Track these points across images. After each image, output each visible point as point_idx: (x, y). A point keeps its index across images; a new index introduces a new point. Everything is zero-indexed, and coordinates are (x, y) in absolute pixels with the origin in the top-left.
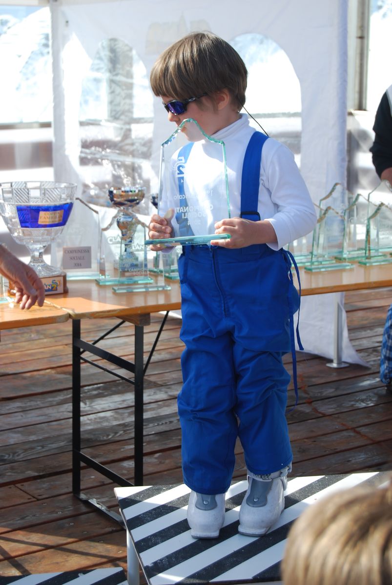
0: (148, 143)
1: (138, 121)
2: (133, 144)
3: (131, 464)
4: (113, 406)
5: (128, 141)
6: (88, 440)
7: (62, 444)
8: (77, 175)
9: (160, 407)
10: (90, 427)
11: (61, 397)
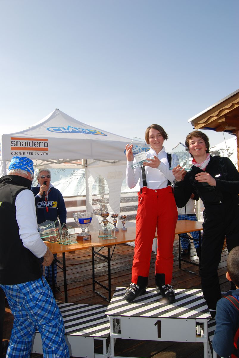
0: (108, 200)
2: (104, 200)
3: (107, 282)
4: (102, 266)
6: (96, 275)
9: (114, 266)
10: (97, 272)
11: (89, 264)
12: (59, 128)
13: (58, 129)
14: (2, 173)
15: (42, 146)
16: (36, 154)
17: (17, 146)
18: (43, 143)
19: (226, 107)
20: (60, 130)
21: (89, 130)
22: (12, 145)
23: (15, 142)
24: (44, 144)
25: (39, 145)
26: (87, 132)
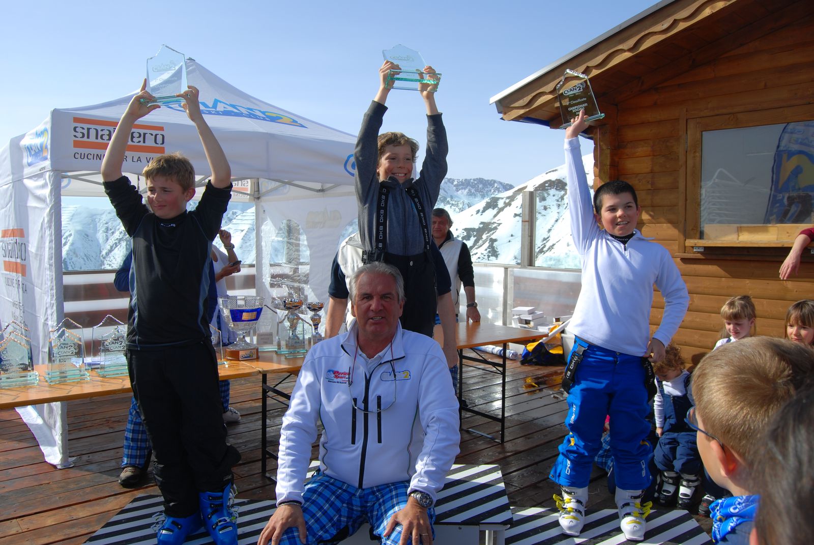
0: (307, 276)
1: (302, 264)
2: (299, 276)
5: (297, 274)
6: (271, 441)
7: (257, 444)
8: (269, 292)
10: (273, 434)
11: (255, 417)
14: (51, 200)
15: (150, 142)
16: (135, 159)
17: (88, 137)
18: (152, 135)
21: (263, 113)
22: (75, 136)
23: (83, 129)
24: (154, 136)
25: (141, 139)
26: (259, 116)
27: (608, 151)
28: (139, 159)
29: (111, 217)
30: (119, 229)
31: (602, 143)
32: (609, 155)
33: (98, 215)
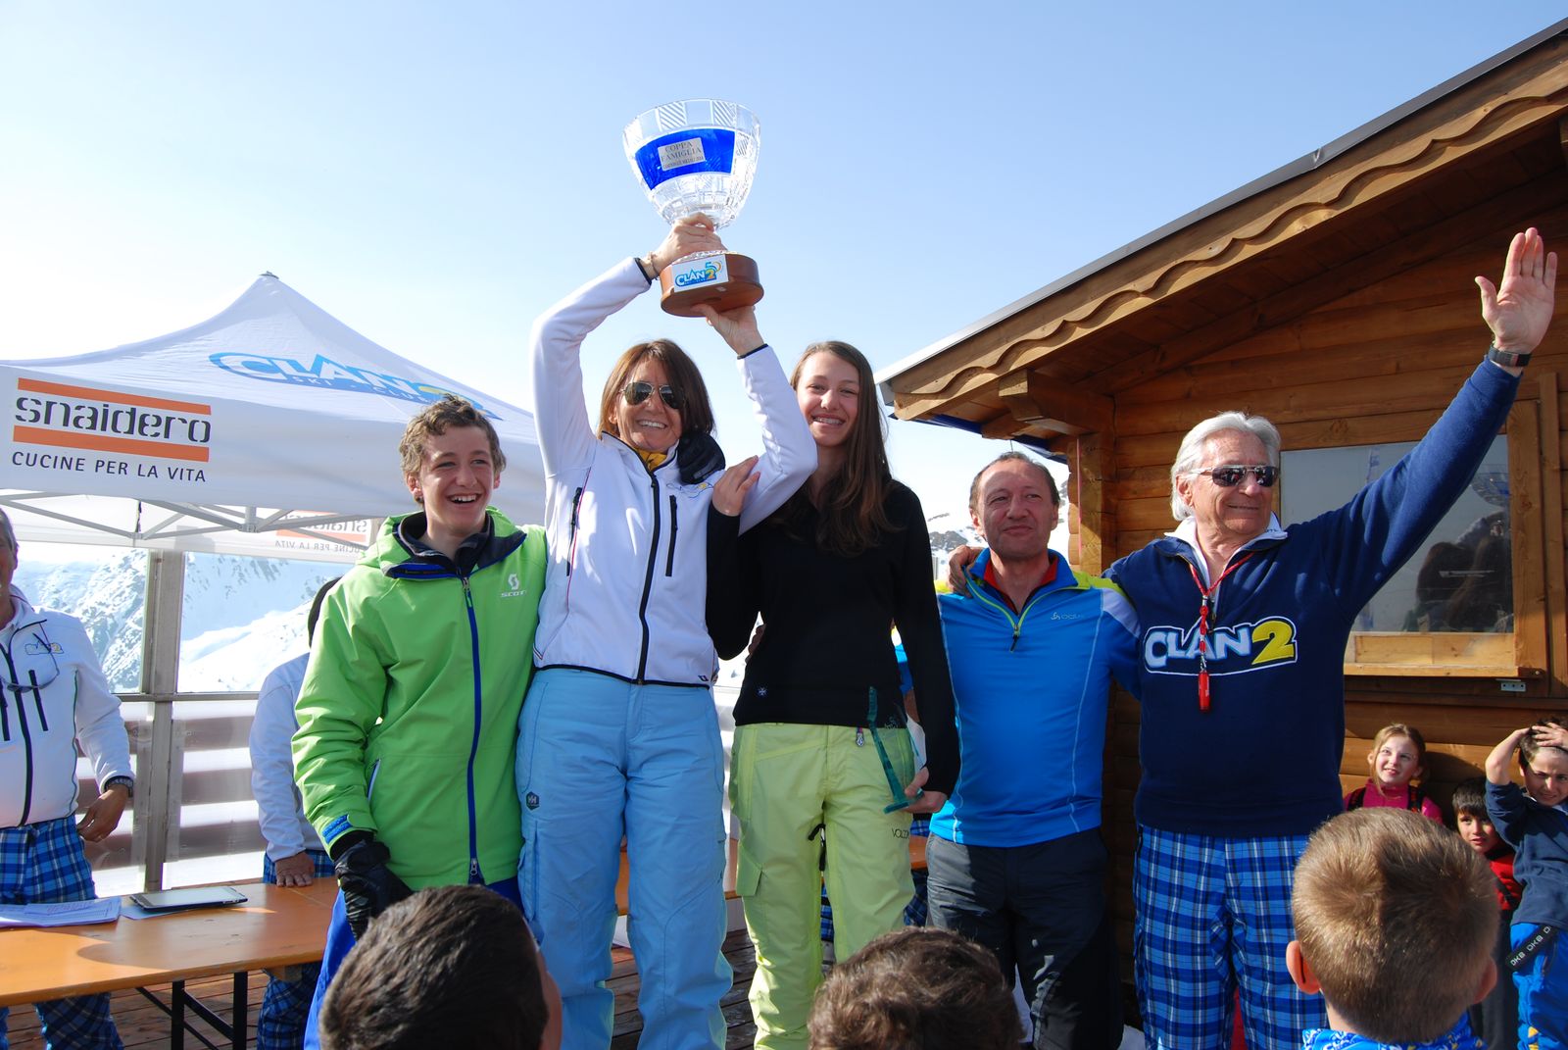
12: (269, 359)
13: (269, 363)
15: (179, 436)
16: (145, 471)
17: (47, 421)
18: (184, 421)
19: (1038, 334)
20: (275, 369)
21: (415, 386)
22: (19, 418)
23: (38, 402)
24: (188, 425)
25: (161, 429)
26: (406, 394)
27: (1099, 485)
28: (153, 471)
29: (68, 581)
30: (81, 604)
31: (1085, 469)
32: (1100, 492)
33: (41, 574)
